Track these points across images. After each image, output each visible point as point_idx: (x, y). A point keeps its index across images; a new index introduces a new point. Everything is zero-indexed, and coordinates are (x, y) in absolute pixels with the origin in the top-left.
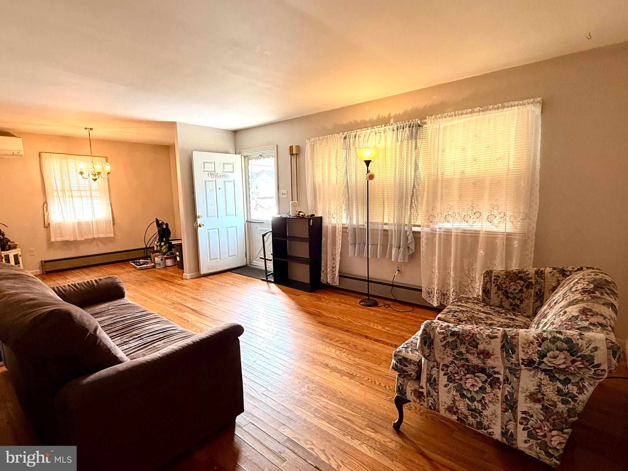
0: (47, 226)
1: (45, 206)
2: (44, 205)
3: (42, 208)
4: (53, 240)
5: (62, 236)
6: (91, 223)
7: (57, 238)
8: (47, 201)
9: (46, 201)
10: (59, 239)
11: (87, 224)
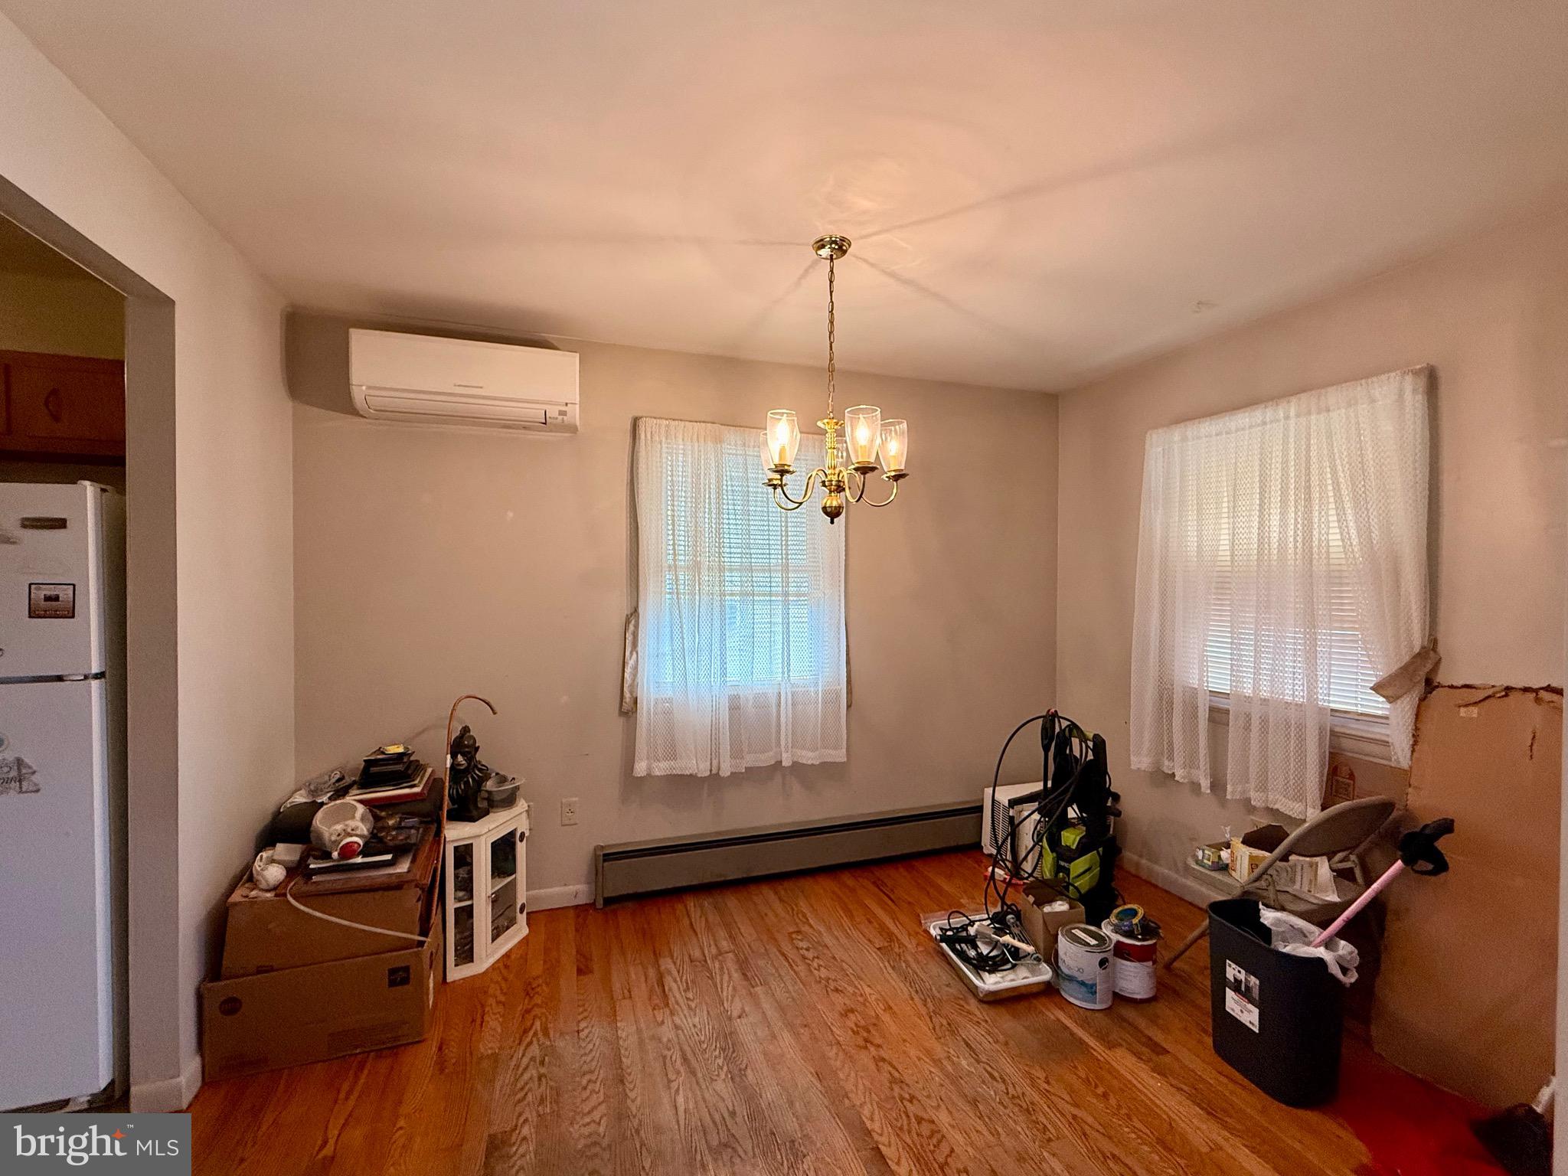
0: (628, 710)
1: (631, 627)
2: (628, 622)
3: (618, 637)
4: (641, 768)
5: (672, 754)
6: (773, 701)
7: (654, 765)
8: (640, 610)
9: (636, 610)
10: (661, 768)
11: (761, 703)
